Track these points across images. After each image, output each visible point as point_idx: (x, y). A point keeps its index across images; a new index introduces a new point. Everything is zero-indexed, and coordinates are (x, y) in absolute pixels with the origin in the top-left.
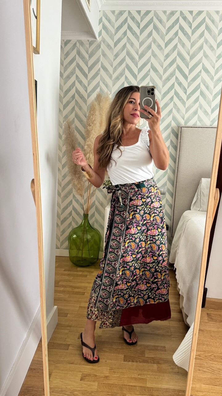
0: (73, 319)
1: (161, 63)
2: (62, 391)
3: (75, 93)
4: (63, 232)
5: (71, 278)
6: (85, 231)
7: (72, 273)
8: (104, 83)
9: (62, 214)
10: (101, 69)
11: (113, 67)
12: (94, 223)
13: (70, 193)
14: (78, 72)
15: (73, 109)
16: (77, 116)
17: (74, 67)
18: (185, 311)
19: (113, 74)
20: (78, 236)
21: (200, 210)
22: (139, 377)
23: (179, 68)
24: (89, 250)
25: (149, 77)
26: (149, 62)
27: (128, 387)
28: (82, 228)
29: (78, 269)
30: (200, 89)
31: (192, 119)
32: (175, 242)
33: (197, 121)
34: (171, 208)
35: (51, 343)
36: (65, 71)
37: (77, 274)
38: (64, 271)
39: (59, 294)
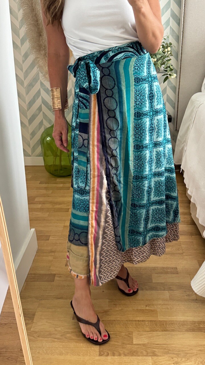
0: (58, 242)
2: (50, 334)
4: (33, 134)
5: (51, 192)
7: (50, 185)
9: (28, 110)
18: (200, 222)
22: (147, 308)
24: (68, 157)
27: (134, 322)
29: (57, 181)
32: (180, 137)
35: (31, 274)
37: (57, 187)
38: (40, 183)
39: (36, 213)
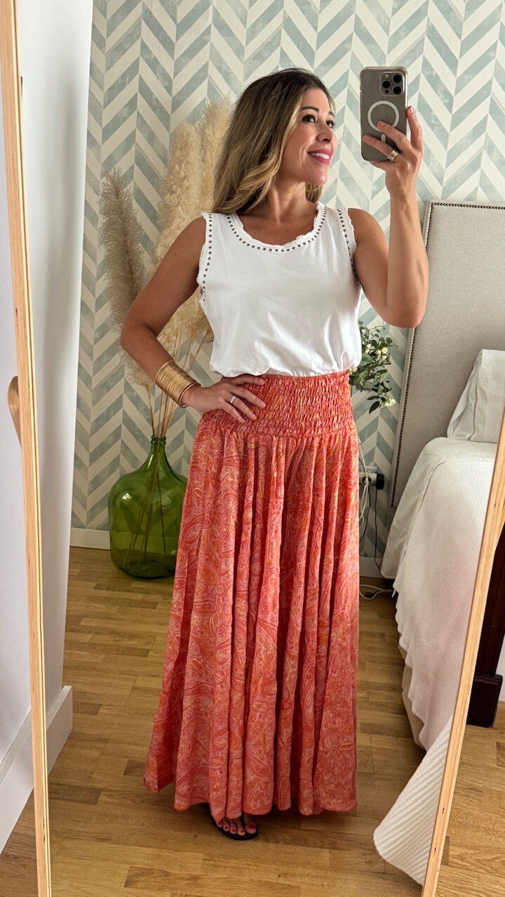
0: (114, 722)
1: (383, 18)
3: (136, 96)
4: (96, 483)
5: (114, 610)
6: (155, 485)
7: (117, 594)
8: (219, 69)
9: (92, 434)
10: (214, 30)
11: (249, 25)
12: (181, 462)
13: (115, 377)
14: (147, 34)
15: (131, 139)
16: (141, 161)
17: (138, 20)
18: (414, 709)
19: (247, 44)
20: (135, 498)
21: (472, 439)
22: (281, 881)
23: (432, 33)
24: (163, 536)
25: (348, 56)
26: (349, 15)
28: (149, 474)
29: (133, 585)
30: (489, 98)
31: (464, 181)
32: (398, 522)
33: (477, 189)
34: (394, 431)
36: (110, 30)
37: (130, 600)
38: (95, 588)
39: (79, 652)
